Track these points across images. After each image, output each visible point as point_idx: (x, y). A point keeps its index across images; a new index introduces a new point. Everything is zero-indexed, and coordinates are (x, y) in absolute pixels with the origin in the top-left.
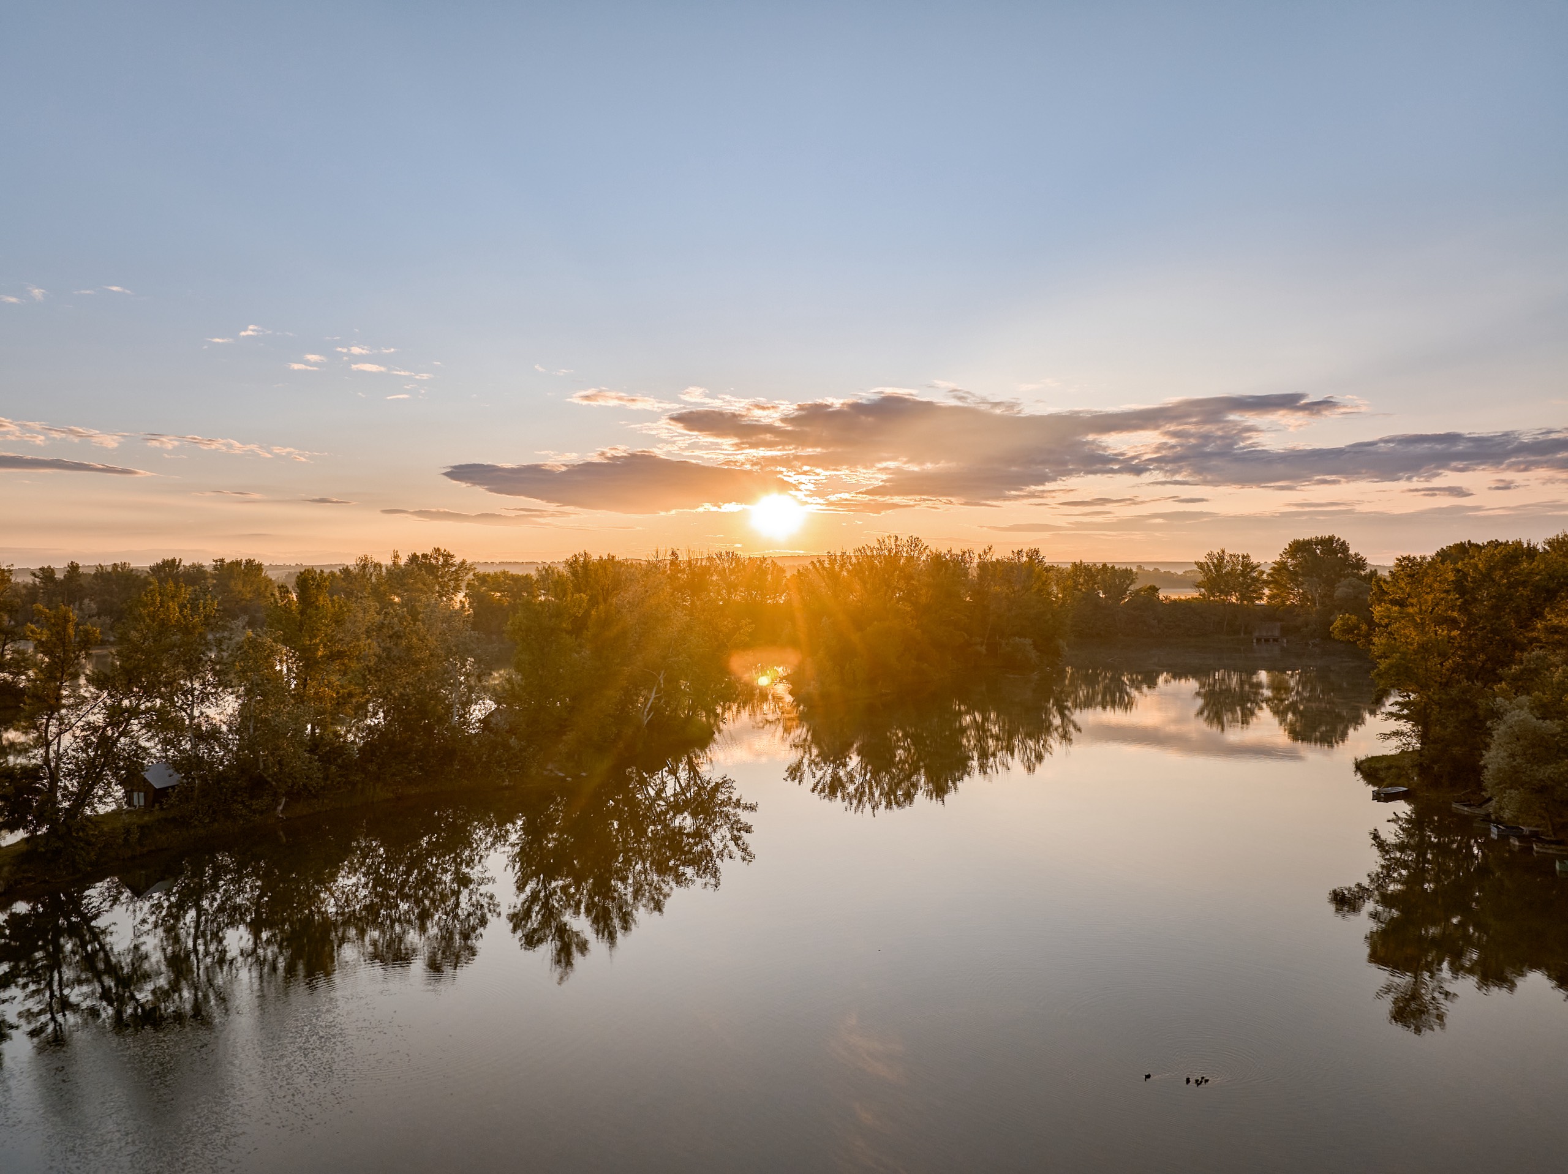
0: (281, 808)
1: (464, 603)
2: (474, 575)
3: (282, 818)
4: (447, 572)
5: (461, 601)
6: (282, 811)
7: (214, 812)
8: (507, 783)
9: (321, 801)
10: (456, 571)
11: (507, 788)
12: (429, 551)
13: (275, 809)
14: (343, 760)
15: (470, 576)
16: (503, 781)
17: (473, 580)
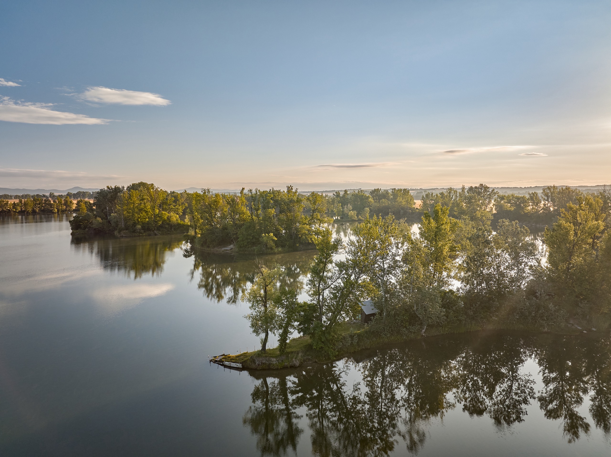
0: (424, 331)
1: (492, 208)
2: (498, 196)
3: (424, 336)
4: (485, 195)
5: (491, 207)
6: (424, 332)
7: (392, 330)
8: (546, 329)
9: (444, 328)
10: (490, 194)
11: (546, 333)
12: (478, 185)
13: (421, 331)
14: (456, 308)
15: (496, 196)
16: (544, 328)
17: (497, 198)
